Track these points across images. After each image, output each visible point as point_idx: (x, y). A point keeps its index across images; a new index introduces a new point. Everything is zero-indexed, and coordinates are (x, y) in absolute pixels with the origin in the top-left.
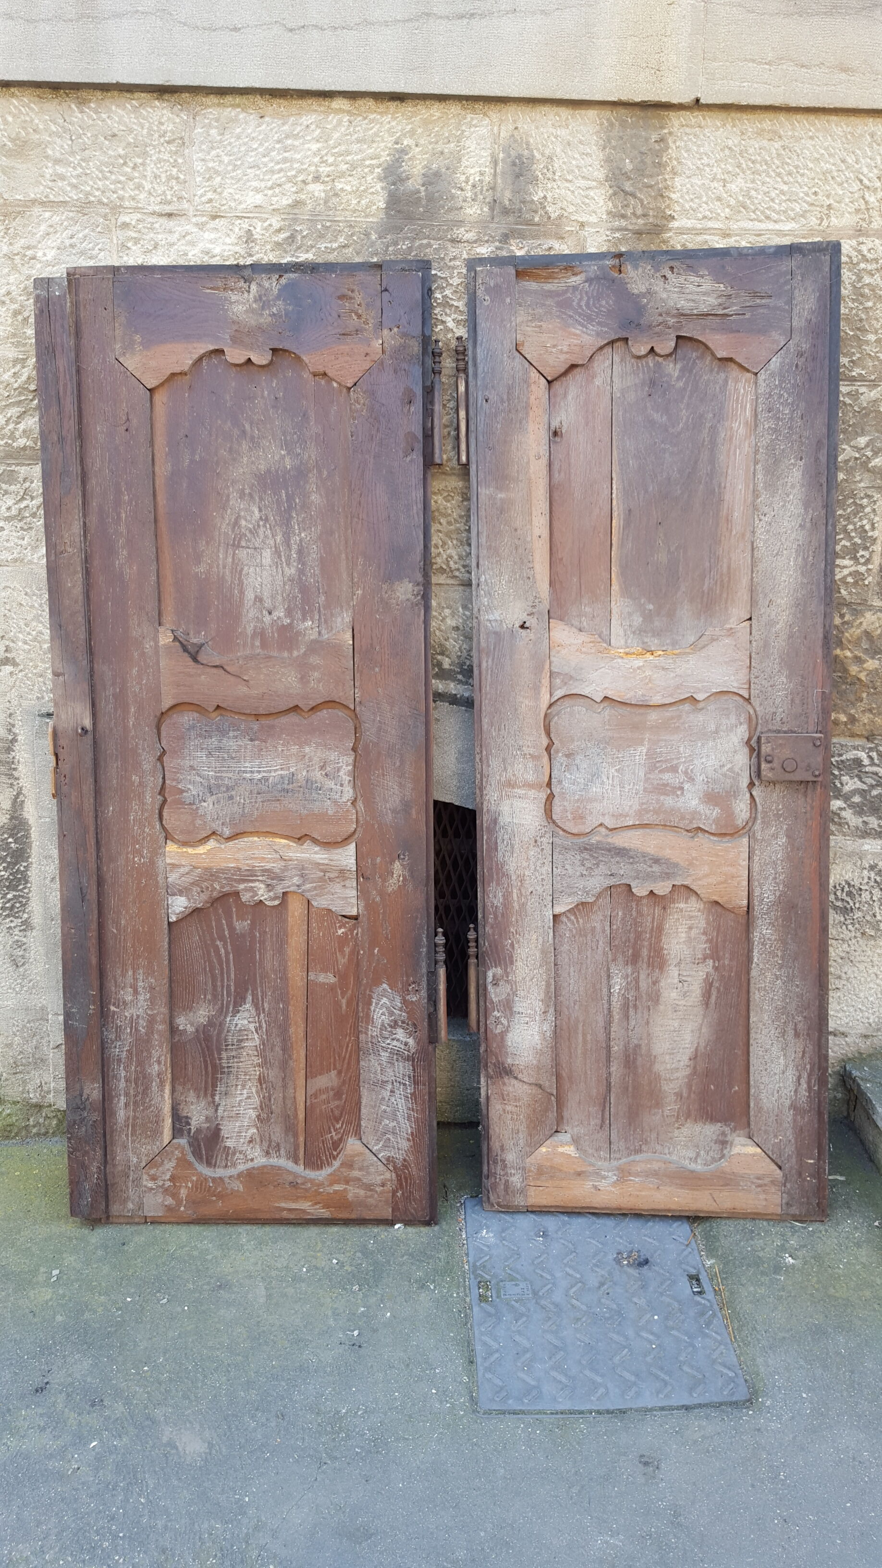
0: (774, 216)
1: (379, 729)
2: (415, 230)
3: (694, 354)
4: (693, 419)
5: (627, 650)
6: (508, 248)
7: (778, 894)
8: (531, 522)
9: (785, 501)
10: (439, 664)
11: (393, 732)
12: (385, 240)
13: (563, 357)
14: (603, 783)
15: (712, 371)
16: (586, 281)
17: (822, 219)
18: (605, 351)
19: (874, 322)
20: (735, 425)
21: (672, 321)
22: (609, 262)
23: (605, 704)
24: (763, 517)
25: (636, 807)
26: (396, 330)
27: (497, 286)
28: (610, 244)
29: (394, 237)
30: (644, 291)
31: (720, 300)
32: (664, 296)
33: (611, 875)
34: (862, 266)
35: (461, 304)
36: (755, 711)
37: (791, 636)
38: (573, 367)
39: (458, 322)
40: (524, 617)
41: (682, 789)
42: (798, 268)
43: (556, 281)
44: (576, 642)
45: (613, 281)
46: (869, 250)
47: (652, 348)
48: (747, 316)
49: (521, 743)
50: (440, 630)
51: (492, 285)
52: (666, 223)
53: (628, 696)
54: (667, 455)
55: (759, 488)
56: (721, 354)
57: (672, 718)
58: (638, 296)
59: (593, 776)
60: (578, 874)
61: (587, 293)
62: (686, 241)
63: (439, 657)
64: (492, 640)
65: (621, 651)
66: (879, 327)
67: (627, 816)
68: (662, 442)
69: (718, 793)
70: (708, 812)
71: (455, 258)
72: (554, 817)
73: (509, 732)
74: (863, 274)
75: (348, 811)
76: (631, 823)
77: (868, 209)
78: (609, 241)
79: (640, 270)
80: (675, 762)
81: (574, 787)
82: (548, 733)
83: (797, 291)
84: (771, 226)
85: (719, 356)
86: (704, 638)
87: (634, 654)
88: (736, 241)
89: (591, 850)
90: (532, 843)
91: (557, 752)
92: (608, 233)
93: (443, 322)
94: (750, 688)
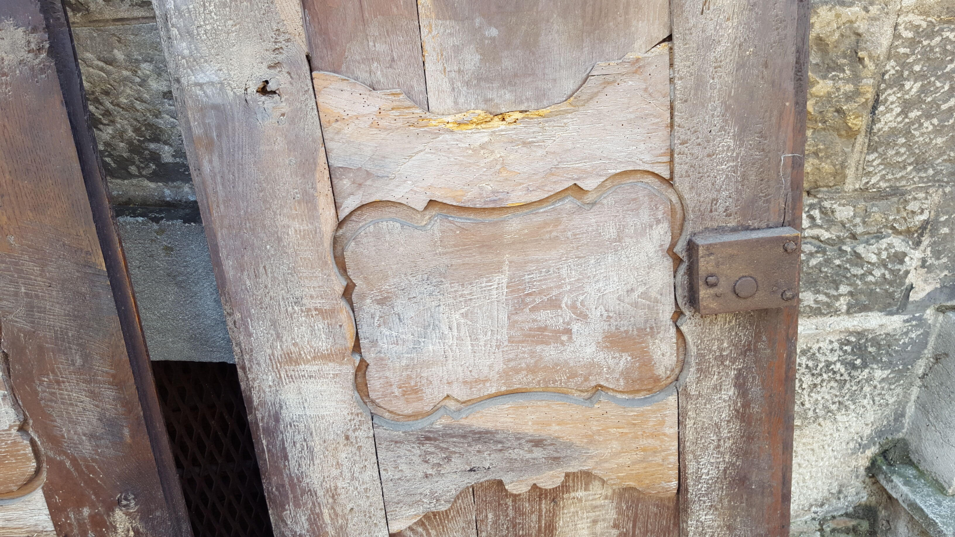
1: (30, 308)
5: (459, 117)
7: (722, 467)
10: (155, 157)
11: (57, 309)
14: (443, 337)
23: (434, 211)
25: (500, 366)
33: (471, 470)
36: (681, 198)
37: (741, 65)
40: (264, 73)
41: (568, 332)
44: (367, 110)
49: (298, 293)
50: (142, 101)
53: (470, 195)
57: (546, 224)
59: (425, 328)
60: (420, 475)
63: (152, 146)
64: (212, 120)
65: (450, 119)
67: (487, 380)
69: (626, 332)
70: (611, 362)
72: (372, 395)
73: (274, 279)
75: (15, 443)
76: (493, 390)
80: (555, 292)
81: (399, 348)
82: (342, 267)
86: (592, 81)
87: (472, 122)
89: (435, 439)
90: (342, 440)
91: (363, 297)
94: (672, 161)
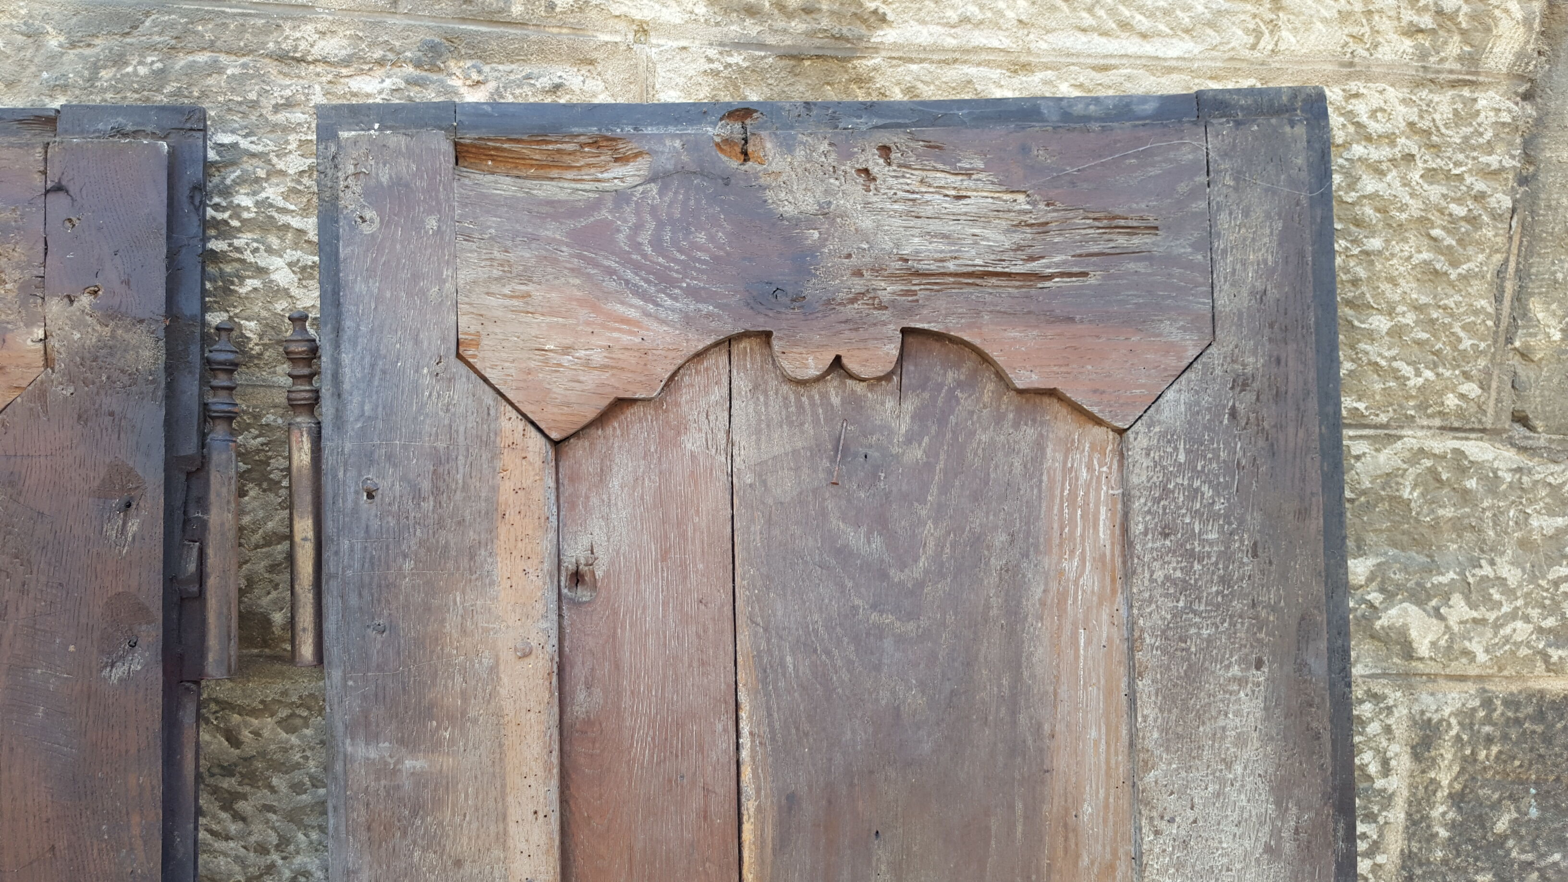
0: (1141, 22)
2: (173, 25)
3: (951, 376)
4: (953, 546)
6: (441, 82)
8: (502, 838)
9: (1222, 782)
12: (87, 51)
13: (591, 379)
15: (999, 419)
16: (652, 179)
17: (1259, 35)
18: (709, 362)
19: (1385, 286)
20: (1071, 566)
21: (888, 290)
22: (715, 131)
24: (1162, 825)
26: (85, 300)
27: (397, 182)
28: (720, 82)
29: (115, 42)
30: (812, 208)
31: (1017, 237)
32: (867, 223)
34: (1358, 150)
35: (310, 225)
38: (620, 404)
39: (304, 272)
42: (1225, 155)
43: (570, 175)
45: (727, 181)
46: (1373, 114)
47: (838, 358)
48: (1092, 281)
51: (385, 179)
52: (864, 31)
54: (888, 643)
55: (1149, 744)
56: (1024, 379)
58: (797, 222)
61: (654, 210)
62: (918, 78)
66: (1397, 298)
68: (874, 607)
71: (289, 104)
74: (1359, 170)
77: (1369, 13)
78: (716, 73)
79: (800, 153)
83: (1223, 216)
84: (1132, 46)
85: (1020, 385)
88: (1045, 82)
92: (712, 53)
93: (261, 271)
